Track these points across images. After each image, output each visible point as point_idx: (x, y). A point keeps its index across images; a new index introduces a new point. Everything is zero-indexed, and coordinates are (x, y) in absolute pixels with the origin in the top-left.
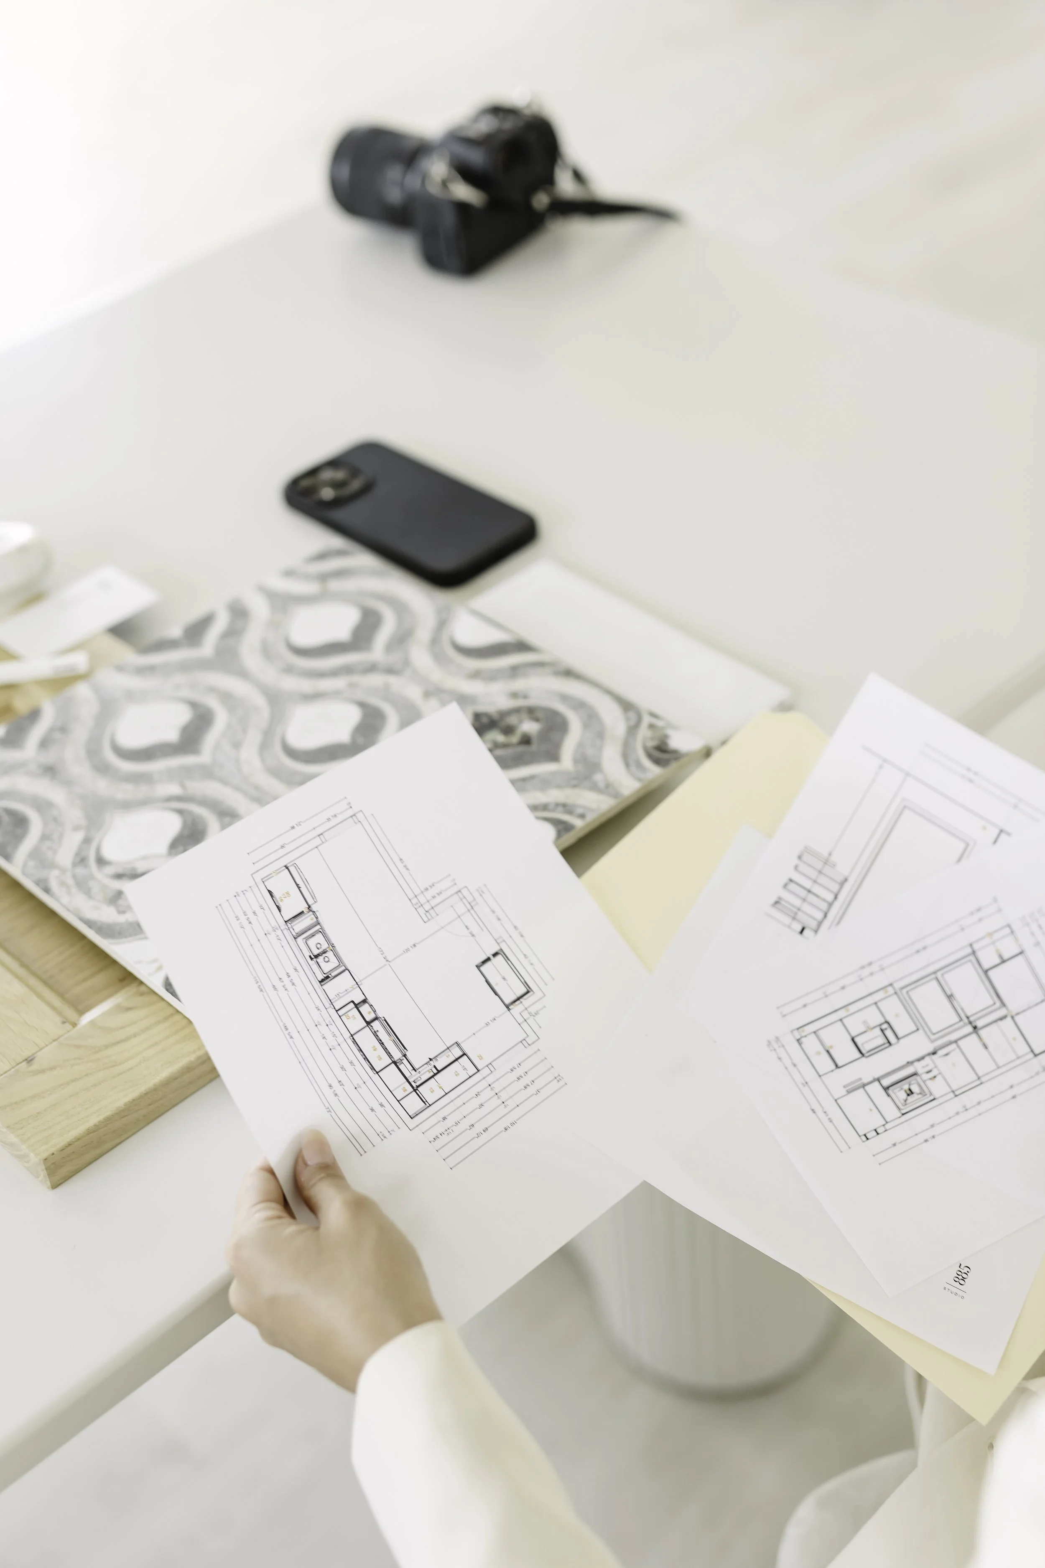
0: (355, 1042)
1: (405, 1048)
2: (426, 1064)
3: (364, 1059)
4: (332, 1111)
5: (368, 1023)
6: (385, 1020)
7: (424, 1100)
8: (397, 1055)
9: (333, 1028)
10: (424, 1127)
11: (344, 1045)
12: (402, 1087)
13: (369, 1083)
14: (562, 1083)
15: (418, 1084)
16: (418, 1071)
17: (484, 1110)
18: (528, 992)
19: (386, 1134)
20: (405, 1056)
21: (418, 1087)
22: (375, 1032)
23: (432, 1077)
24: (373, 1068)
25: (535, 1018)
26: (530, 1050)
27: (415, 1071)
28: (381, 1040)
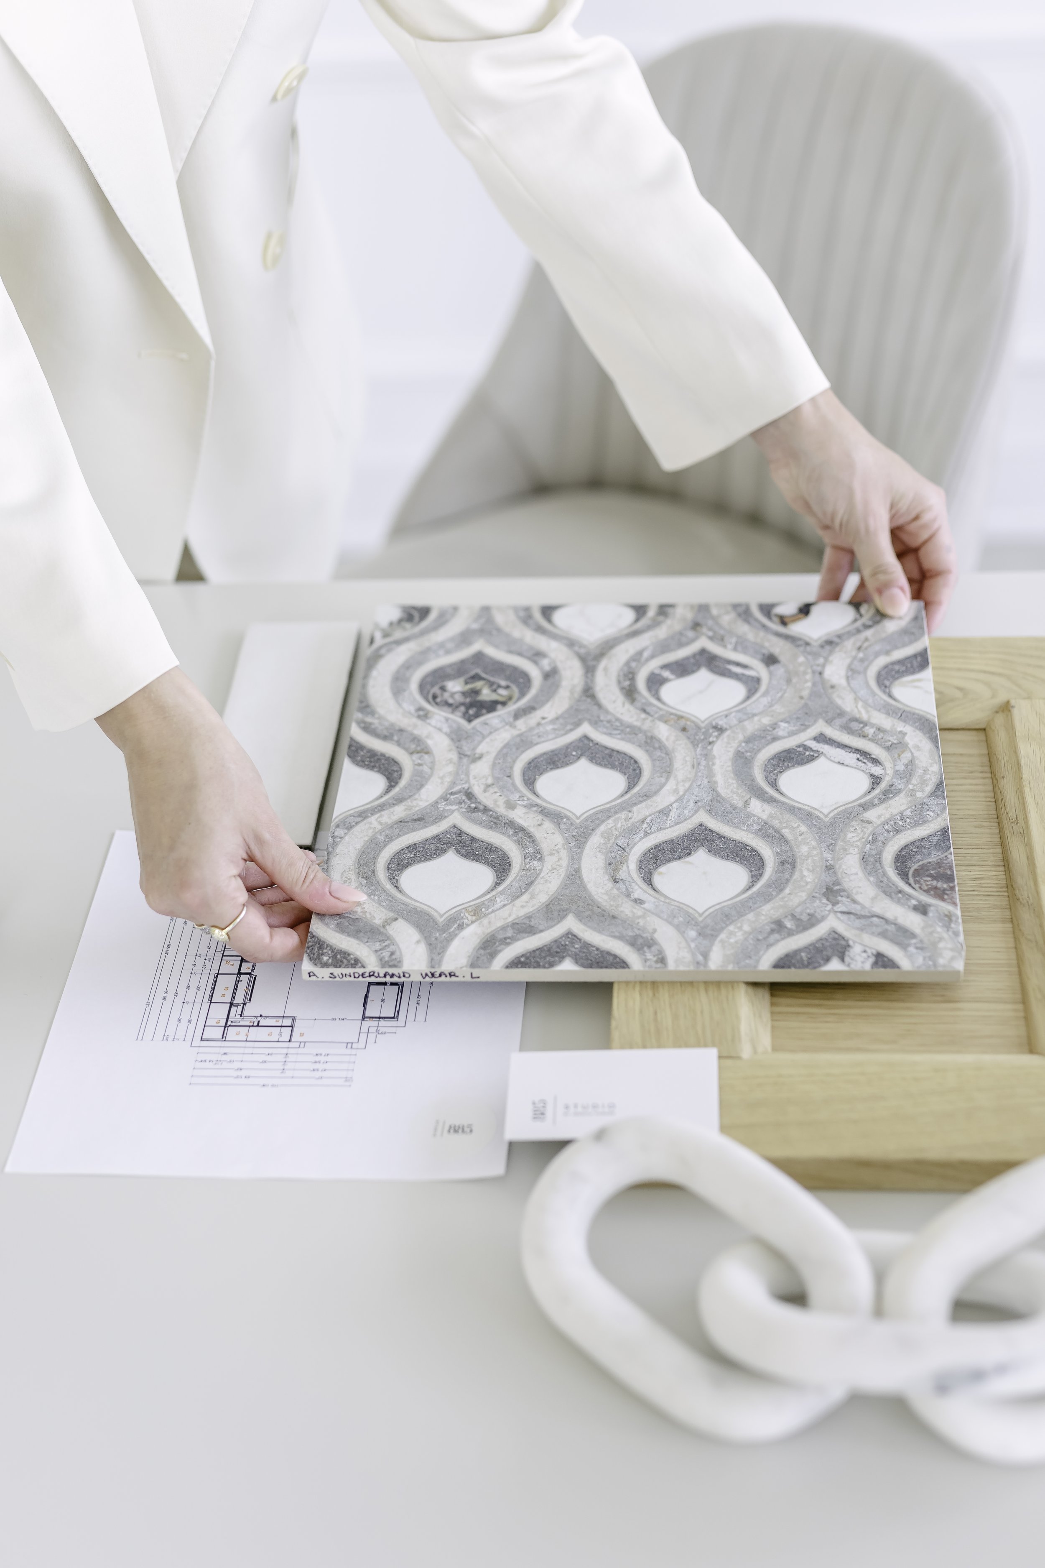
0: (216, 978)
1: (250, 1000)
2: (255, 1017)
3: (211, 991)
4: (150, 1005)
5: (239, 973)
6: (255, 978)
7: (225, 1035)
8: (239, 999)
9: (208, 964)
10: (201, 1050)
11: (205, 977)
12: (218, 1020)
13: (197, 1006)
14: (348, 1083)
15: (232, 1024)
16: (242, 1017)
17: (263, 1066)
18: (394, 1018)
19: (171, 1038)
20: (244, 1004)
21: (230, 1026)
22: (239, 980)
23: (250, 1026)
24: (211, 998)
25: (378, 1035)
26: (349, 1051)
27: (241, 1016)
28: (237, 987)
